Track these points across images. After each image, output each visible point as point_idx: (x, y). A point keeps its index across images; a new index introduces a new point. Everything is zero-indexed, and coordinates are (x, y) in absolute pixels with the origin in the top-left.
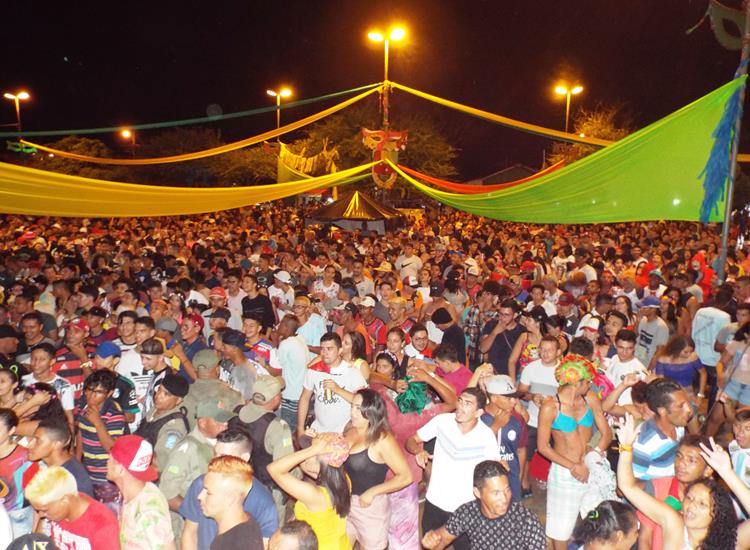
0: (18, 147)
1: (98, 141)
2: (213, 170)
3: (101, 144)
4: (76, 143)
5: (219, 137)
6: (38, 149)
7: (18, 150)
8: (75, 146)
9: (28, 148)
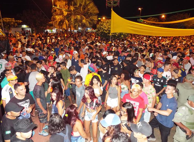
0: (139, 20)
1: (156, 18)
2: (186, 25)
3: (157, 19)
4: (151, 19)
5: (189, 15)
6: (143, 21)
7: (139, 21)
8: (151, 20)
9: (141, 20)
